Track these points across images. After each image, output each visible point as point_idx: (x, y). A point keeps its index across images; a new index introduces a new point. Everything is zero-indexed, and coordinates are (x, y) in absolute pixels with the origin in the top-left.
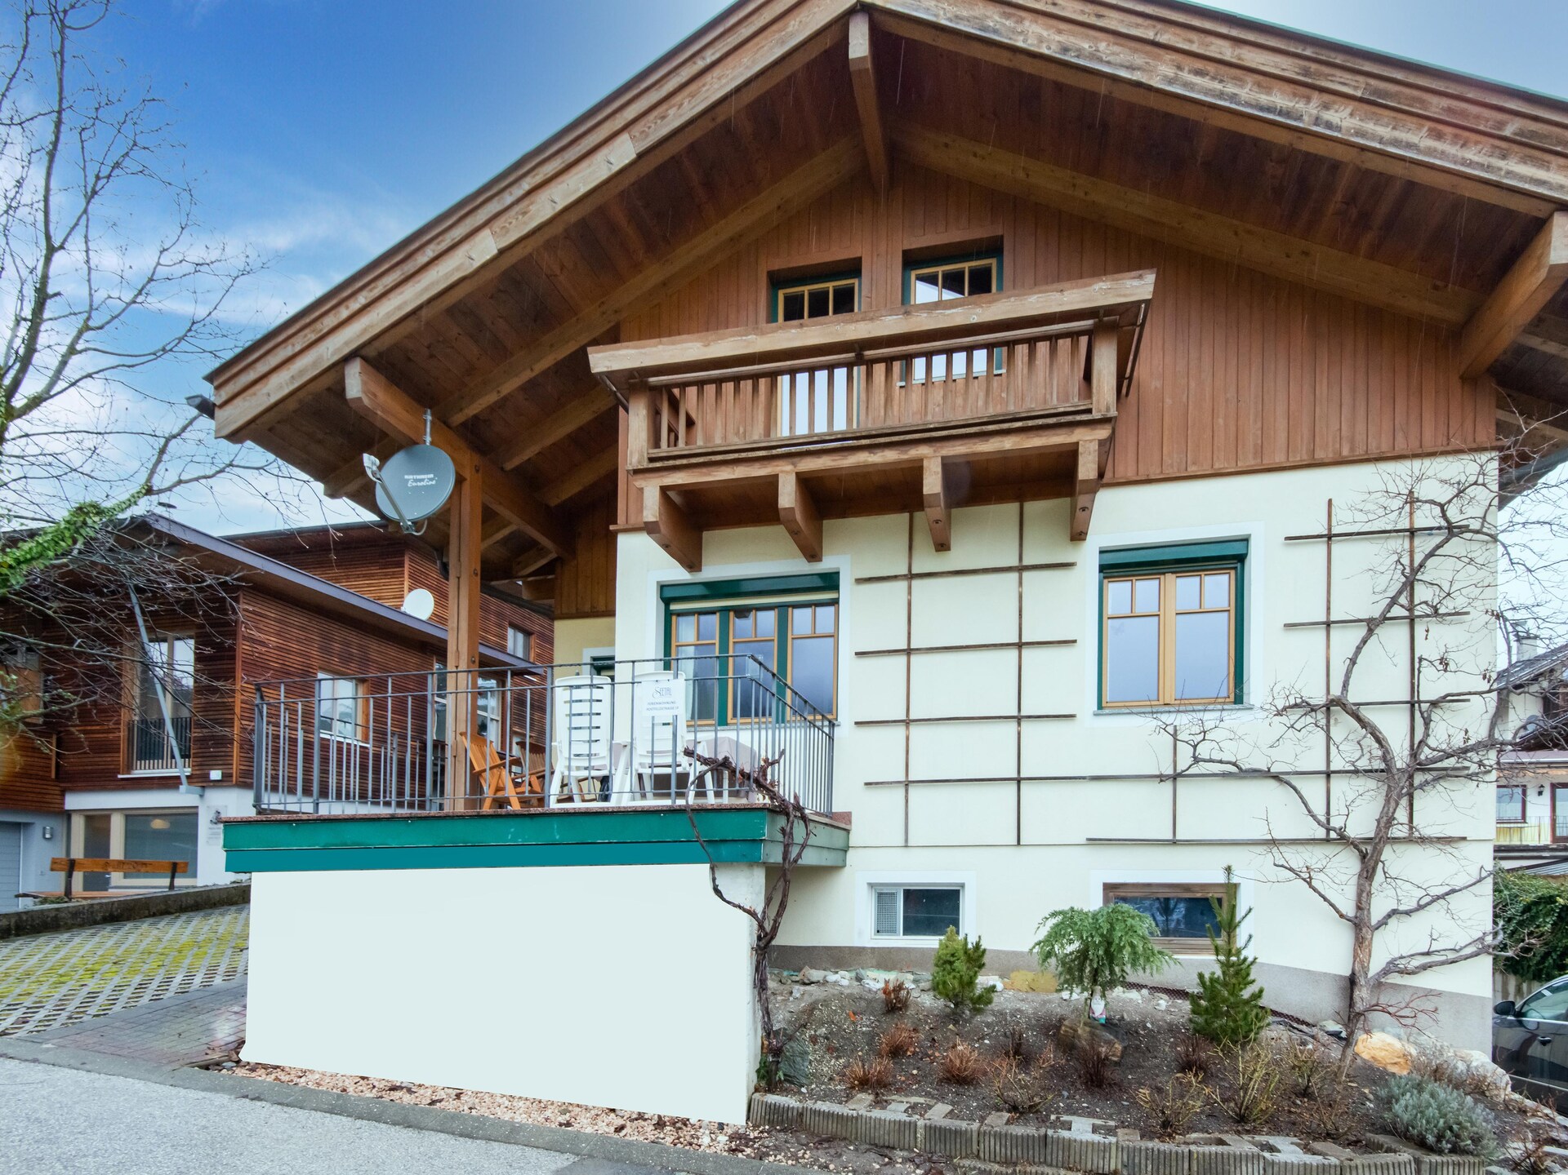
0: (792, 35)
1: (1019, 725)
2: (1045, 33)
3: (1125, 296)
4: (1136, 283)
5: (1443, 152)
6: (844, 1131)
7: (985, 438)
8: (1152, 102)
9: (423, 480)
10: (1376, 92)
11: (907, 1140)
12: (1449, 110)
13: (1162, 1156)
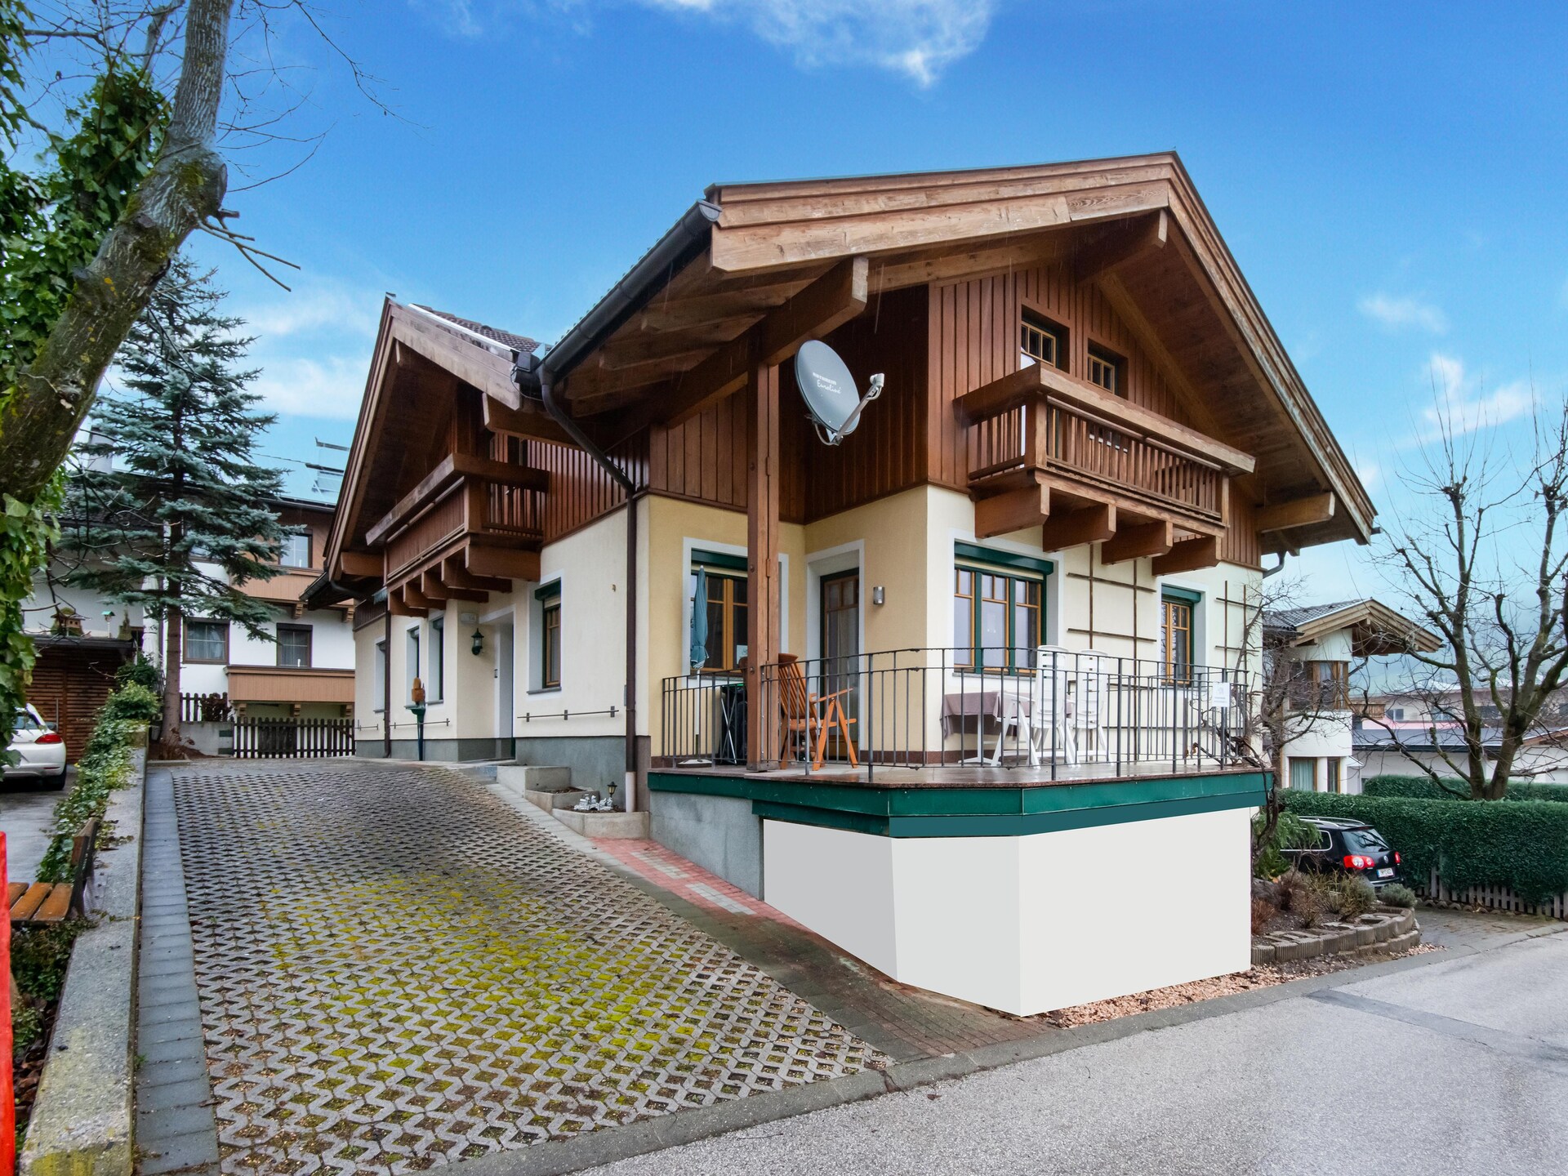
4: (1249, 461)
7: (1188, 518)
9: (828, 384)
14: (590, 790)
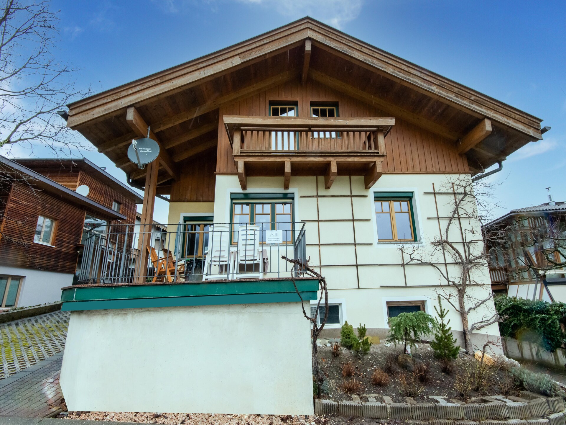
0: (290, 41)
1: (355, 247)
2: (360, 55)
3: (386, 123)
4: (390, 120)
5: (459, 101)
6: (358, 414)
7: (349, 157)
8: (387, 76)
9: (146, 150)
10: (442, 84)
11: (384, 415)
12: (458, 91)
13: (477, 409)
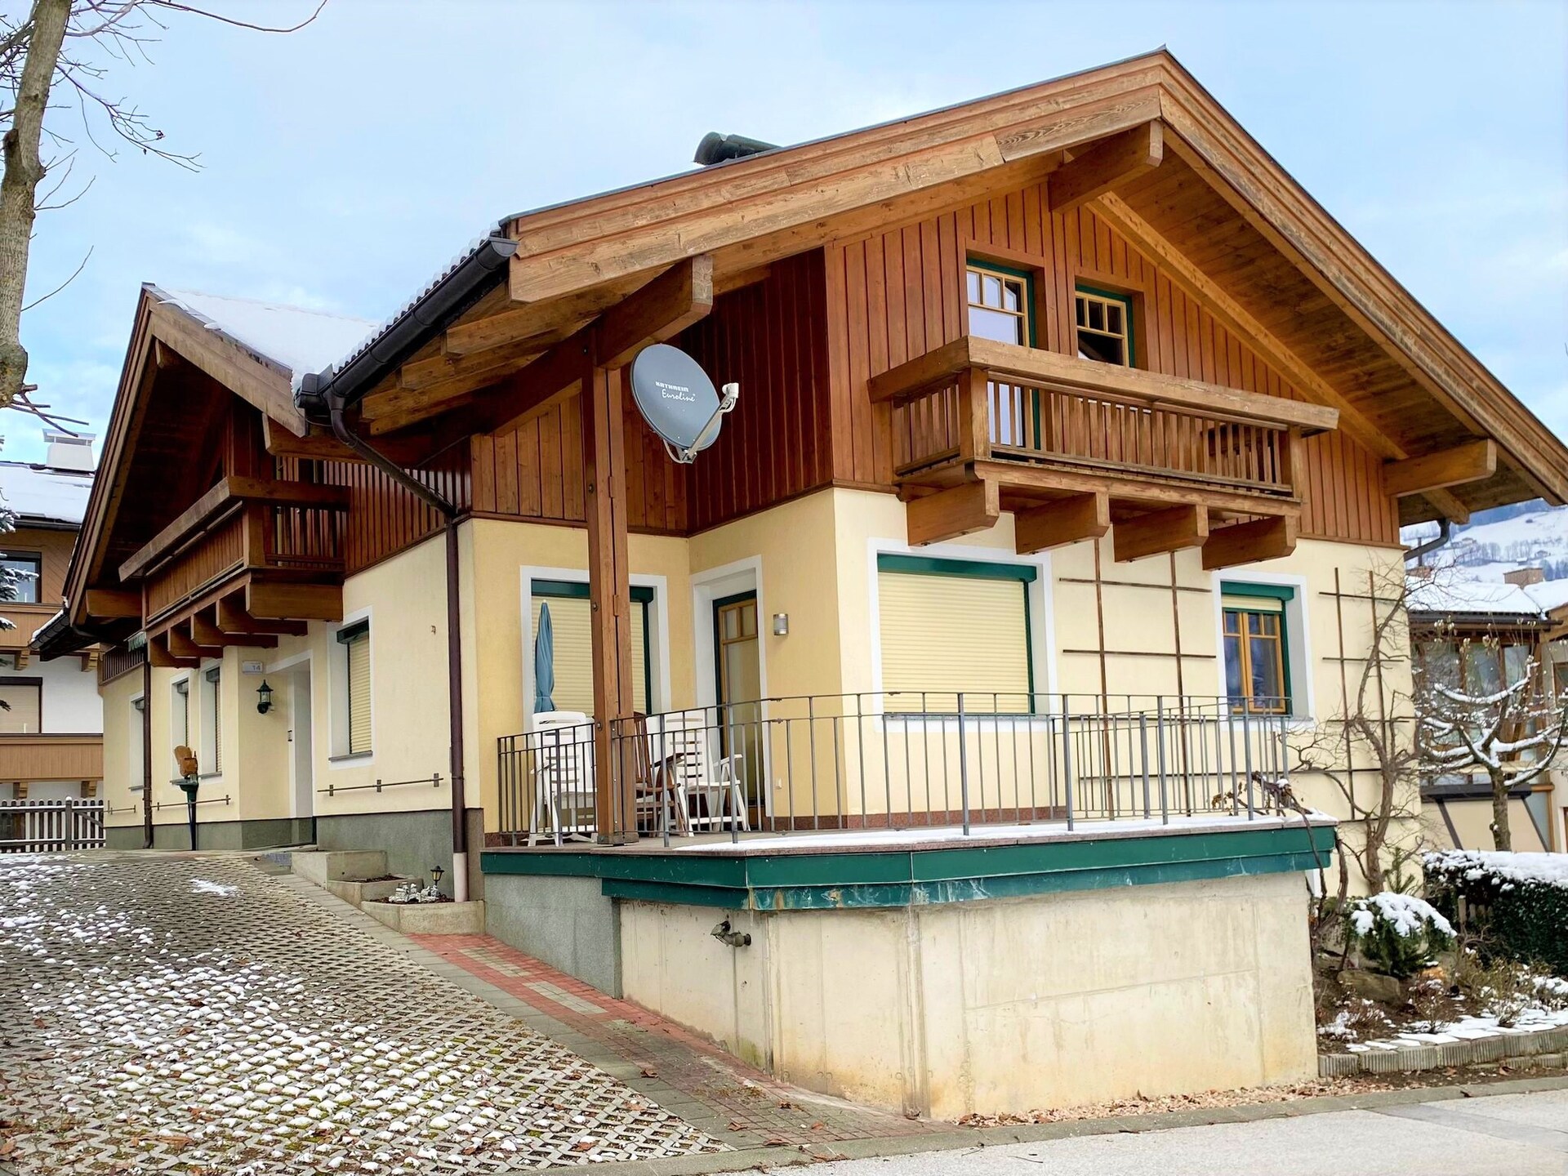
0: (1117, 118)
2: (1273, 208)
5: (1450, 385)
7: (1233, 498)
12: (1453, 360)
14: (411, 877)
